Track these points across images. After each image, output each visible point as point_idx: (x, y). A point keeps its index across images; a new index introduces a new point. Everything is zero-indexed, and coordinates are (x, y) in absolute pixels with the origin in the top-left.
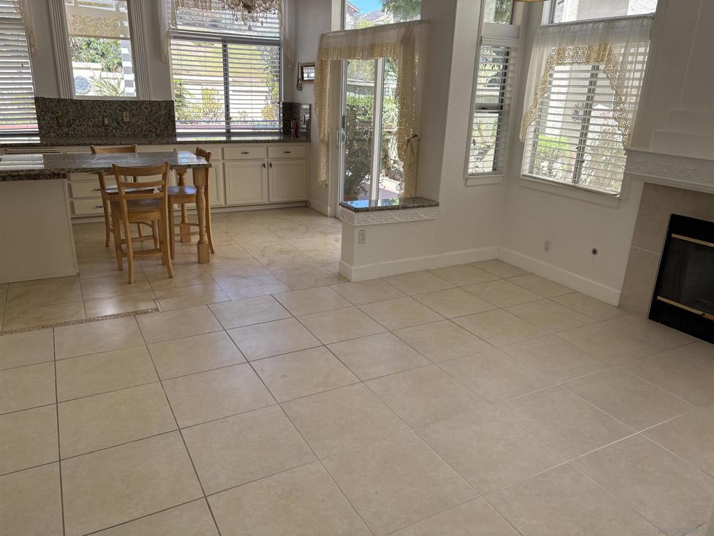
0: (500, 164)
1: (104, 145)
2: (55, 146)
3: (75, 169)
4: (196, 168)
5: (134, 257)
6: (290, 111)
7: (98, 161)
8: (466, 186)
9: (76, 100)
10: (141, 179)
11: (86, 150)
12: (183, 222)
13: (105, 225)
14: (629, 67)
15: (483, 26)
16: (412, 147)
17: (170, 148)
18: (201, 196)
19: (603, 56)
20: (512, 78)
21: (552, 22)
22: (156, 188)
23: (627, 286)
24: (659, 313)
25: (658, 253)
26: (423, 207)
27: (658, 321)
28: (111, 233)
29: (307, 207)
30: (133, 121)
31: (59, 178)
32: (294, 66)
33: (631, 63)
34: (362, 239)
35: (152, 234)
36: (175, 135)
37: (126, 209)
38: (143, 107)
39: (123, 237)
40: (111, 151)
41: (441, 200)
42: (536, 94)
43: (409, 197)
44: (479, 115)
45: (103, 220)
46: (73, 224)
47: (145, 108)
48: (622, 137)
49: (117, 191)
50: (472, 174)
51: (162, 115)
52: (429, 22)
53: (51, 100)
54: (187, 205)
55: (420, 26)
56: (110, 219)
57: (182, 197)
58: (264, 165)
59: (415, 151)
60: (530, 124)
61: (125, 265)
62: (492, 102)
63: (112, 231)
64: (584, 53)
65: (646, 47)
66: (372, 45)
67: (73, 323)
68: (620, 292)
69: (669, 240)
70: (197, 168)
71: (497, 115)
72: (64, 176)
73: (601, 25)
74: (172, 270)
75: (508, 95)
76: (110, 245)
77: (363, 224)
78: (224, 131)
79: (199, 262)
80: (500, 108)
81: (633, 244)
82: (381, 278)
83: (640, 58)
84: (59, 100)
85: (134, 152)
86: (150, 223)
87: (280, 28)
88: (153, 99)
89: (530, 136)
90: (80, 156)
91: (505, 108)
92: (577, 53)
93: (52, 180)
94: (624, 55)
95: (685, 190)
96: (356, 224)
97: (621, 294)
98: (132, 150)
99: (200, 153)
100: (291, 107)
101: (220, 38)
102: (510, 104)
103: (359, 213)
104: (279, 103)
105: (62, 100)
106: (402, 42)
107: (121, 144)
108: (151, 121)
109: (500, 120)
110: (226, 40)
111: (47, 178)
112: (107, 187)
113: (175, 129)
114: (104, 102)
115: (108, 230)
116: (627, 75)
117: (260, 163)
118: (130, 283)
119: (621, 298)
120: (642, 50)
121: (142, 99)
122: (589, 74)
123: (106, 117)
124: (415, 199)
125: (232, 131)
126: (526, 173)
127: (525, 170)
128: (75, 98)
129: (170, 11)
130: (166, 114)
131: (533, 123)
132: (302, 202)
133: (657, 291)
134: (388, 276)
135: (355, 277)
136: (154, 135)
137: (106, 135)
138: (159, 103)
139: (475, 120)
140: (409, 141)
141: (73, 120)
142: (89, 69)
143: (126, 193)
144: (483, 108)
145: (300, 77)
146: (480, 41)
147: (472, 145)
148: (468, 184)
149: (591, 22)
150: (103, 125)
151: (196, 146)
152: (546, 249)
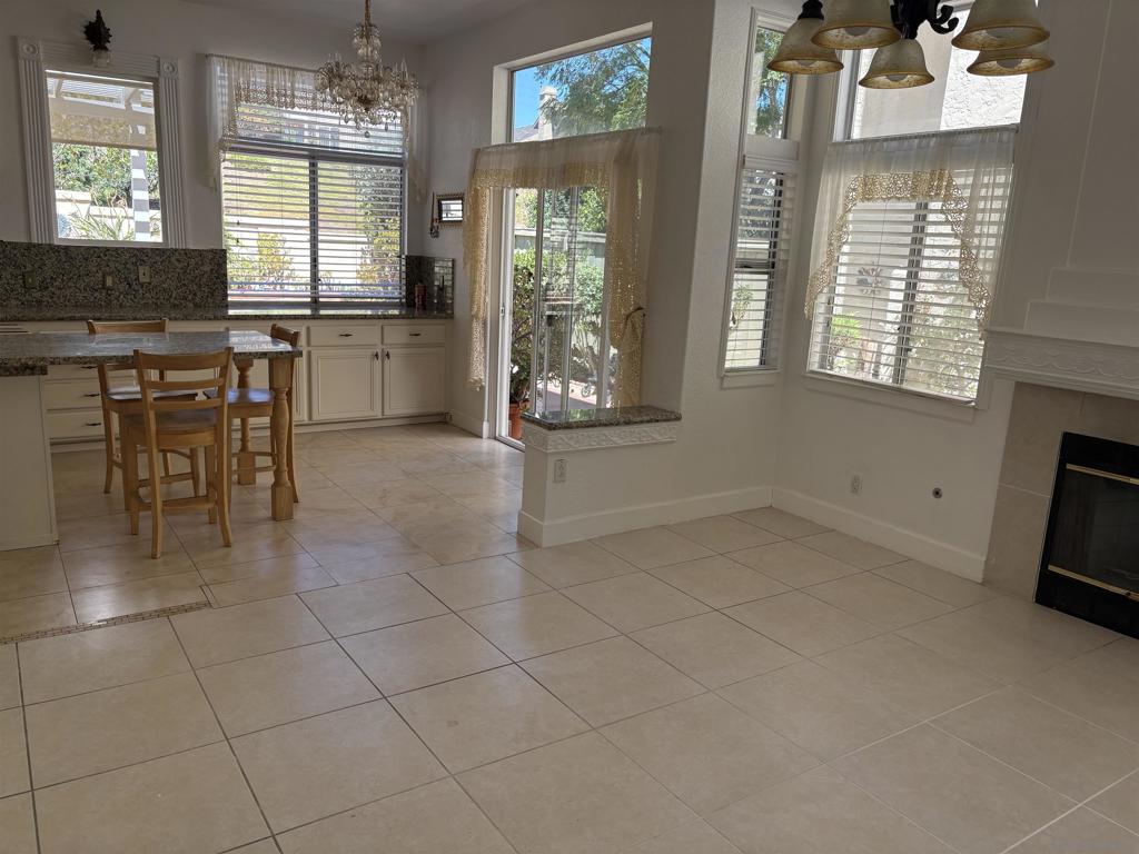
0: (773, 355)
1: (106, 320)
2: (18, 320)
3: (64, 359)
4: (273, 359)
5: (163, 511)
6: (417, 269)
7: (101, 346)
8: (721, 388)
9: (58, 246)
10: (172, 376)
11: (79, 329)
12: (244, 448)
13: (105, 455)
14: (981, 205)
15: (746, 140)
16: (633, 325)
17: (219, 326)
18: (283, 404)
19: (939, 187)
20: (790, 221)
21: (849, 138)
22: (200, 392)
23: (995, 547)
24: (1052, 593)
25: (1046, 496)
26: (657, 421)
27: (1052, 607)
28: (115, 468)
29: (446, 423)
30: (155, 281)
31: (33, 374)
32: (424, 199)
33: (985, 198)
34: (560, 476)
35: (189, 470)
36: (227, 306)
37: (153, 427)
38: (173, 259)
39: (143, 474)
40: (122, 329)
41: (684, 410)
42: (831, 244)
43: (629, 405)
44: (740, 276)
45: (103, 446)
46: (52, 454)
47: (178, 260)
48: (975, 312)
49: (139, 396)
50: (732, 370)
51: (205, 272)
52: (660, 131)
53: (15, 245)
54: (253, 421)
55: (646, 137)
56: (116, 445)
57: (245, 407)
58: (377, 355)
59: (639, 331)
60: (821, 292)
61: (145, 525)
62: (759, 256)
63: (118, 465)
64: (906, 183)
65: (1007, 175)
66: (565, 166)
67: (54, 633)
68: (984, 559)
69: (1062, 473)
70: (277, 358)
71: (766, 277)
72: (44, 371)
73: (933, 142)
74: (230, 533)
75: (782, 246)
76: (112, 490)
77: (561, 449)
78: (309, 300)
79: (274, 518)
80: (769, 266)
81: (1002, 479)
82: (590, 540)
83: (999, 192)
84: (29, 247)
85: (163, 331)
86: (187, 451)
87: (404, 140)
88: (191, 247)
89: (821, 309)
90: (67, 338)
91: (779, 266)
92: (895, 183)
93: (21, 378)
94: (974, 186)
95: (1085, 393)
96: (551, 450)
97: (987, 562)
98: (160, 328)
99: (278, 335)
100: (420, 263)
101: (306, 153)
102: (787, 261)
103: (556, 432)
104: (400, 257)
105: (34, 245)
106: (617, 161)
107: (135, 319)
108: (186, 282)
109: (770, 285)
110: (315, 156)
111: (11, 374)
112: (113, 390)
113: (226, 295)
114: (108, 249)
115: (111, 463)
116: (979, 217)
117: (371, 351)
118: (154, 557)
119: (986, 569)
120: (1001, 179)
121: (172, 245)
122: (913, 216)
123: (110, 274)
124: (641, 409)
125: (321, 300)
126: (815, 367)
127: (814, 363)
128: (56, 243)
129: (226, 107)
130: (212, 270)
131: (825, 290)
132: (438, 414)
133: (1047, 558)
134: (601, 537)
135: (548, 539)
136: (192, 305)
137: (109, 304)
138: (200, 252)
139: (736, 285)
140: (628, 317)
141: (52, 278)
142: (70, 200)
143: (155, 399)
144: (746, 266)
145: (436, 216)
146: (742, 162)
147: (731, 324)
148: (725, 385)
149: (916, 137)
150: (103, 288)
151: (271, 323)
152: (855, 490)
